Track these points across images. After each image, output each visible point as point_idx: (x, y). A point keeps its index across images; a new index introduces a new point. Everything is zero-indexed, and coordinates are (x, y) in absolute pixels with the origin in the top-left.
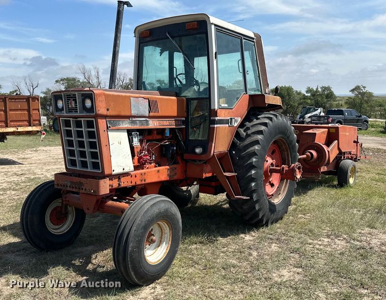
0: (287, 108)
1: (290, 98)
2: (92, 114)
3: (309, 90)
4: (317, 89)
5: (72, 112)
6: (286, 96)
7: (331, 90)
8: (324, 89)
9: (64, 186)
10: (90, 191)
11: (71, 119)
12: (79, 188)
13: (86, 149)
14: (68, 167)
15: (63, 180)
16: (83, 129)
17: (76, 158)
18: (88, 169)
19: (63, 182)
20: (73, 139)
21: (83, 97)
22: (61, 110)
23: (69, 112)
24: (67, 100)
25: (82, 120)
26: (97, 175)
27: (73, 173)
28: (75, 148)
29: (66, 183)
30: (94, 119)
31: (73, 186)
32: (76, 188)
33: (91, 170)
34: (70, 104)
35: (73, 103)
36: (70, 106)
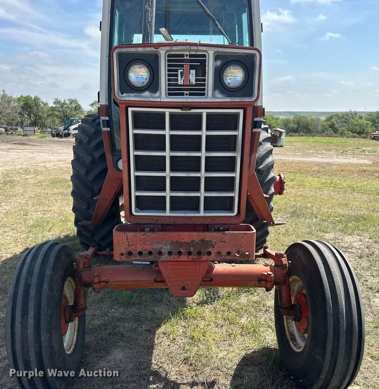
0: (36, 119)
1: (38, 108)
2: (247, 100)
3: (56, 102)
4: (65, 101)
6: (34, 106)
7: (77, 103)
8: (72, 101)
9: (150, 253)
10: (232, 254)
11: (167, 111)
12: (199, 253)
13: (203, 174)
14: (134, 213)
15: (148, 243)
16: (204, 133)
17: (168, 194)
18: (199, 213)
19: (148, 246)
20: (167, 154)
21: (219, 63)
22: (139, 90)
23: (170, 94)
24: (169, 66)
25: (204, 112)
26: (224, 222)
27: (144, 224)
28: (168, 174)
29: (157, 246)
30: (241, 111)
31: (182, 250)
32: (190, 253)
33: (207, 215)
34: (182, 76)
35: (192, 75)
36: (180, 82)
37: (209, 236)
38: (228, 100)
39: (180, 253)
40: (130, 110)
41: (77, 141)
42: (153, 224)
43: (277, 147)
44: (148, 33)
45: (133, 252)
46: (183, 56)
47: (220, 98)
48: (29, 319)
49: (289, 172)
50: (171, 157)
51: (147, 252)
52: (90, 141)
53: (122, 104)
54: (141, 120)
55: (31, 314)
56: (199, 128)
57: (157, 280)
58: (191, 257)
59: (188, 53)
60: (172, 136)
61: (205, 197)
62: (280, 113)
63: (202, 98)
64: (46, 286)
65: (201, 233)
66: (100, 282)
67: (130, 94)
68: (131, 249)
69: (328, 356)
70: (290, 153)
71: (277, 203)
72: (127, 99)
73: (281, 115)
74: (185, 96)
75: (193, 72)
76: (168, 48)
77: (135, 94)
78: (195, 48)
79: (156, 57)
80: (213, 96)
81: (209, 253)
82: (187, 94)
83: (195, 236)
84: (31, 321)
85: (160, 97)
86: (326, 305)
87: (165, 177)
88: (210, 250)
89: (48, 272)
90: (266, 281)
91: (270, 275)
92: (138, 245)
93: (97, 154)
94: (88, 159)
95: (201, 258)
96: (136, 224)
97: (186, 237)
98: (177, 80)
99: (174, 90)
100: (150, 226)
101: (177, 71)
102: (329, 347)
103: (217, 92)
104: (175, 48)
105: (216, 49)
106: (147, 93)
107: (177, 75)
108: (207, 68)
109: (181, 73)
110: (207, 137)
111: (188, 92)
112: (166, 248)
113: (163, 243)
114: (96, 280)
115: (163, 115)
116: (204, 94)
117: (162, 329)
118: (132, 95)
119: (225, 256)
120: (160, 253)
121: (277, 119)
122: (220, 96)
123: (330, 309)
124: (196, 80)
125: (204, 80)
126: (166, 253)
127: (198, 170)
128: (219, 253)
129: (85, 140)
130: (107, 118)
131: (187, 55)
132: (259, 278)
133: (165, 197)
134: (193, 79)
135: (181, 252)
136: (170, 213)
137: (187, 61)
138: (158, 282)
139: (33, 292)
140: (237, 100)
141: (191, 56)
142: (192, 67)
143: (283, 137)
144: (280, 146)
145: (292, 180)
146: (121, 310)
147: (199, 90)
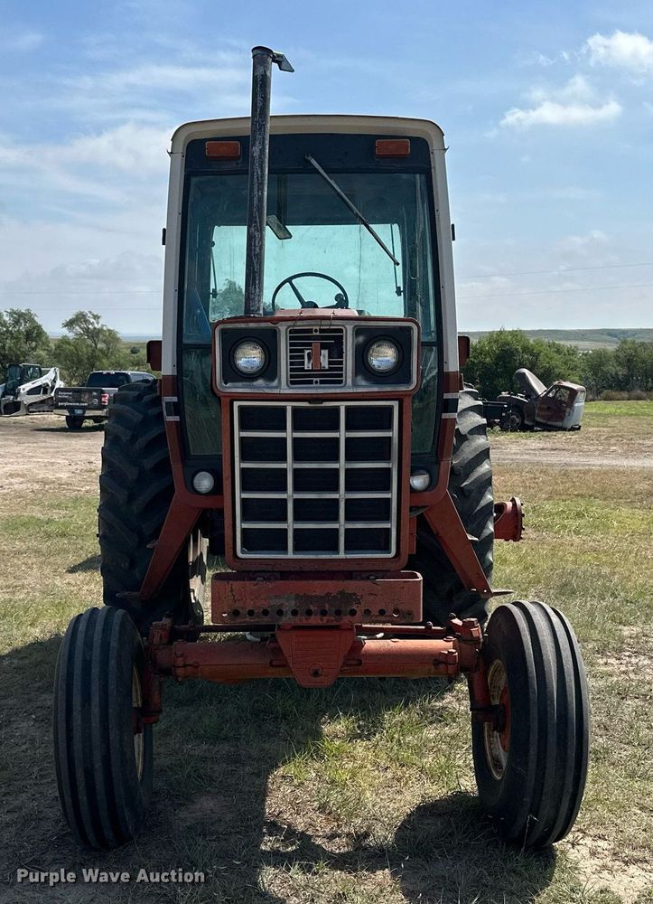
2: (403, 388)
5: (311, 382)
7: (33, 320)
8: (18, 317)
9: (265, 613)
10: (387, 614)
11: (289, 405)
12: (338, 613)
13: (342, 495)
14: (240, 554)
15: (262, 597)
16: (342, 434)
17: (290, 525)
18: (338, 554)
19: (263, 602)
20: (289, 465)
21: (361, 339)
22: (249, 377)
23: (292, 383)
24: (291, 345)
25: (343, 405)
26: (376, 568)
27: (255, 572)
28: (290, 495)
29: (276, 602)
30: (395, 404)
31: (312, 608)
32: (324, 613)
33: (349, 556)
34: (309, 359)
35: (324, 356)
36: (308, 366)
37: (351, 586)
38: (375, 389)
39: (309, 613)
40: (236, 404)
41: (109, 437)
42: (269, 571)
43: (564, 429)
44: (254, 272)
45: (240, 610)
46: (311, 331)
47: (364, 386)
48: (93, 707)
49: (577, 496)
50: (295, 471)
51: (262, 610)
52: (134, 439)
53: (226, 396)
54: (251, 418)
55: (96, 700)
56: (336, 428)
57: (274, 663)
58: (325, 618)
59: (318, 328)
60: (295, 440)
61: (347, 530)
62: (582, 335)
63: (339, 387)
64: (112, 662)
65: (341, 582)
66: (185, 666)
67: (236, 384)
68: (238, 605)
69: (532, 765)
70: (592, 448)
71: (533, 566)
72: (234, 390)
73: (586, 339)
74: (314, 385)
75: (325, 352)
76: (290, 323)
77: (244, 383)
78: (328, 322)
79: (274, 334)
80: (355, 384)
81: (353, 613)
82: (316, 382)
83: (332, 587)
84: (96, 710)
85: (278, 386)
86: (528, 688)
87: (285, 501)
88: (354, 607)
89: (114, 644)
90: (446, 664)
91: (453, 653)
92: (248, 601)
93: (148, 463)
94: (132, 473)
95: (341, 619)
96: (244, 571)
97: (318, 588)
98: (303, 363)
99: (298, 376)
100: (263, 574)
101: (302, 351)
102: (533, 751)
103: (359, 378)
104: (299, 323)
105: (356, 323)
106: (260, 382)
107: (303, 357)
108: (344, 347)
109: (309, 354)
110: (347, 440)
111: (318, 379)
112: (289, 605)
113: (284, 598)
114: (180, 662)
115: (284, 409)
116: (341, 382)
117: (280, 771)
118: (240, 384)
119: (376, 616)
120: (280, 613)
121: (572, 352)
122: (364, 383)
123: (534, 693)
124: (330, 363)
125: (341, 363)
126: (290, 613)
127: (336, 489)
128: (367, 612)
129: (125, 436)
130: (175, 399)
131: (316, 331)
132: (435, 660)
133: (286, 530)
134: (325, 362)
135: (311, 611)
136: (294, 554)
137: (316, 338)
138: (276, 666)
139: (95, 671)
140: (388, 389)
141: (321, 331)
142: (323, 346)
143: (580, 404)
144: (573, 429)
145: (579, 515)
146: (204, 747)
147: (334, 375)
